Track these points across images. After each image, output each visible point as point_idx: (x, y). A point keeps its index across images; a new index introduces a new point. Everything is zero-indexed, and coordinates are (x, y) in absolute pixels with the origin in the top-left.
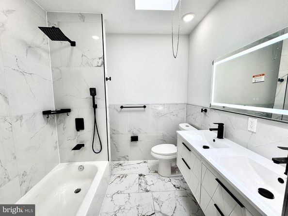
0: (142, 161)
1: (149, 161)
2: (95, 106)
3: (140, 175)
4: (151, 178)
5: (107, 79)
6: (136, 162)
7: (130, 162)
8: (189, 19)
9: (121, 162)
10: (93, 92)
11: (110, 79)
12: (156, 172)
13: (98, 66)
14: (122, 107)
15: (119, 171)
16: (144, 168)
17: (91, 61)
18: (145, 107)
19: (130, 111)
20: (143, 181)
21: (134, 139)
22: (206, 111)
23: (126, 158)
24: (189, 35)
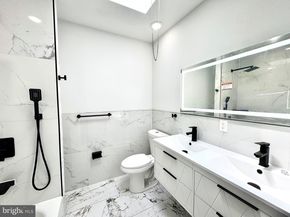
0: (107, 181)
1: (116, 179)
2: (38, 117)
3: (109, 201)
4: (123, 200)
5: (60, 78)
6: (99, 184)
7: (91, 187)
8: (157, 27)
9: (77, 191)
10: (35, 95)
11: (65, 78)
12: (127, 190)
13: (44, 58)
14: (79, 116)
15: (77, 205)
16: (111, 190)
17: (32, 49)
18: (109, 115)
19: (87, 121)
20: (114, 207)
21: (97, 155)
22: (175, 116)
23: (85, 183)
24: (153, 44)
